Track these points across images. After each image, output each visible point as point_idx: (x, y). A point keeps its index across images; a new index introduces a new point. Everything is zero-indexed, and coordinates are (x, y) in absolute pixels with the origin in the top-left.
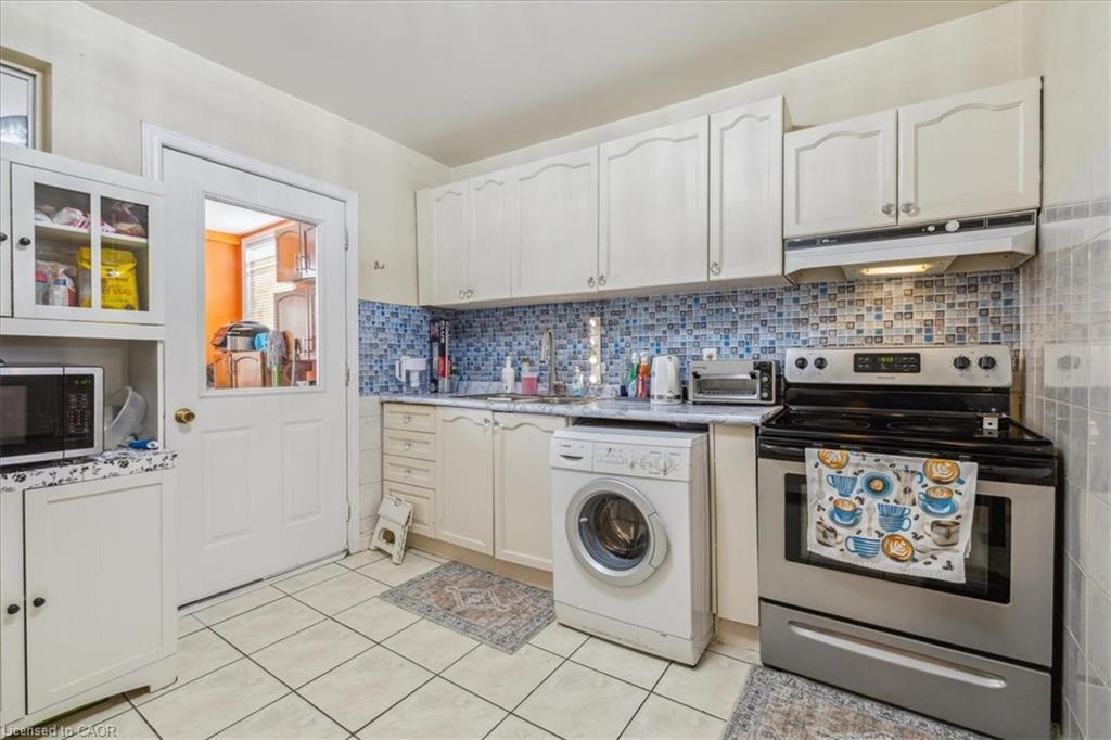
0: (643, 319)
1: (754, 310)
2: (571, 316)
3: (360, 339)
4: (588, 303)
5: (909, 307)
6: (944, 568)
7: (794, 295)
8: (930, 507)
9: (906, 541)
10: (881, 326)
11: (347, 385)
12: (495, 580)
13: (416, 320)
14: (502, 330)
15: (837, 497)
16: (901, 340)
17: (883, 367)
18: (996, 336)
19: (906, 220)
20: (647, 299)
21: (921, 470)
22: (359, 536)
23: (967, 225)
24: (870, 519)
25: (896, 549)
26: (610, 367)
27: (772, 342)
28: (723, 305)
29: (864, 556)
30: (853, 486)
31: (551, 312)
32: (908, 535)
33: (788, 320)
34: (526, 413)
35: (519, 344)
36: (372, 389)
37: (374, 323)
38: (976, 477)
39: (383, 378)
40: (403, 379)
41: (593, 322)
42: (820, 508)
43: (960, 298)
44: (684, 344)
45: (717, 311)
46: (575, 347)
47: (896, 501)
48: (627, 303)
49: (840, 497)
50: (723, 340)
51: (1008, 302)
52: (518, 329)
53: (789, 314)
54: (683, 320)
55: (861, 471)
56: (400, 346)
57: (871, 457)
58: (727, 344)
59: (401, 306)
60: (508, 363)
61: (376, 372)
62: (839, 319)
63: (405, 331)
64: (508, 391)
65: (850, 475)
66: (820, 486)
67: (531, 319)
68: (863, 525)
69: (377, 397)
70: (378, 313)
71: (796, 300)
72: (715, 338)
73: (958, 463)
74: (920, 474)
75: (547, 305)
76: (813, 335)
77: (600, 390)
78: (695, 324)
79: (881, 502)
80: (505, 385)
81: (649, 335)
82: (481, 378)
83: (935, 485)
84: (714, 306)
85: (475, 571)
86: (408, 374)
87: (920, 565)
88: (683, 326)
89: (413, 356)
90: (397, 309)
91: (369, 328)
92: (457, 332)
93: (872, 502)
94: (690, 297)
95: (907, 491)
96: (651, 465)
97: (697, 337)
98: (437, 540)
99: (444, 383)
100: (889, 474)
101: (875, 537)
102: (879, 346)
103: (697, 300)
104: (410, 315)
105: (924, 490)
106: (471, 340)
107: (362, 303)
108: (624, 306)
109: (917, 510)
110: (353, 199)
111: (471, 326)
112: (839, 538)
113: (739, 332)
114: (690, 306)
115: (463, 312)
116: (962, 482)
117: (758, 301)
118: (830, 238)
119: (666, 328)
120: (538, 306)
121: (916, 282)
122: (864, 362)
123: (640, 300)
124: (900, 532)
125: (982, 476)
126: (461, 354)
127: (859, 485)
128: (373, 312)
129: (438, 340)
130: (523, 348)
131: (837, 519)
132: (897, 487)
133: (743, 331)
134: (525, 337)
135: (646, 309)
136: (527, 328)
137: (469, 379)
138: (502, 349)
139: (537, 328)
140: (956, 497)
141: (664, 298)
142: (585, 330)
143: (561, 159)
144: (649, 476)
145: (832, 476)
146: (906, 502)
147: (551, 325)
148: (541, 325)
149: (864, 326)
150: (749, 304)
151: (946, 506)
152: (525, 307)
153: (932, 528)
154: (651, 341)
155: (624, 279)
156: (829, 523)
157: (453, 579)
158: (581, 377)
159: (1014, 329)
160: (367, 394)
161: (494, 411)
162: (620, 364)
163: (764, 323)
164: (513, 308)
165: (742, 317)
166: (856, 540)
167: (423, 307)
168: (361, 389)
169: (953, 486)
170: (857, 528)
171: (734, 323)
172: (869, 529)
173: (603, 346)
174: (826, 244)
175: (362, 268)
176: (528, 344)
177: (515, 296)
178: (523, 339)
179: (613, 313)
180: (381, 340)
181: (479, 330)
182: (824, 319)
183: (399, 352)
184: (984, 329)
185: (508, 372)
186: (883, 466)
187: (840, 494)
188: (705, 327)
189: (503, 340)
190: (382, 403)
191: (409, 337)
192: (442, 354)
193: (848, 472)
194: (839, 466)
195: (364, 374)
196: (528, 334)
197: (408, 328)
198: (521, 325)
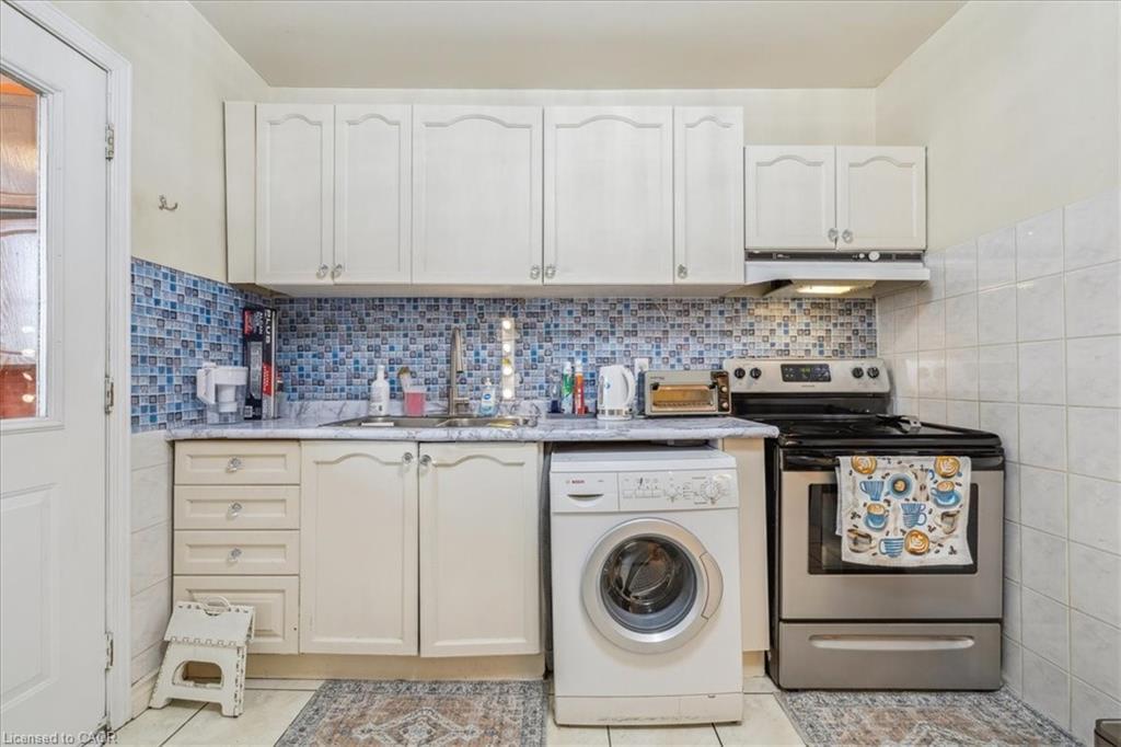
0: (566, 323)
1: (683, 320)
2: (472, 315)
3: (134, 328)
4: (495, 300)
5: (807, 325)
6: (950, 553)
7: (720, 307)
8: (939, 501)
9: (922, 534)
10: (788, 341)
11: (107, 412)
12: (421, 690)
13: (224, 303)
14: (363, 329)
15: (869, 502)
16: (803, 354)
17: (804, 377)
18: (863, 352)
19: (842, 246)
20: (572, 301)
21: (932, 468)
22: (129, 689)
23: (885, 257)
24: (896, 519)
25: (915, 544)
26: (526, 379)
27: (701, 353)
28: (654, 313)
29: (893, 556)
30: (882, 489)
31: (441, 309)
32: (924, 529)
33: (715, 332)
34: (479, 441)
35: (392, 349)
36: (153, 419)
37: (157, 302)
38: (970, 468)
39: (172, 399)
40: (212, 401)
41: (507, 324)
42: (854, 515)
43: (841, 320)
44: (613, 353)
45: (649, 319)
46: (477, 354)
47: (915, 499)
48: (547, 303)
49: (873, 502)
50: (655, 350)
51: (870, 325)
52: (391, 329)
53: (716, 326)
54: (612, 326)
55: (887, 474)
56: (199, 345)
57: (894, 460)
58: (658, 354)
59: (203, 280)
60: (381, 375)
61: (162, 389)
62: (757, 333)
63: (208, 321)
64: (383, 413)
65: (880, 479)
66: (854, 493)
67: (411, 316)
68: (890, 527)
69: (163, 432)
70: (165, 285)
71: (721, 313)
72: (647, 347)
73: (957, 458)
74: (931, 471)
75: (436, 300)
76: (737, 347)
77: (515, 406)
78: (625, 332)
79: (903, 501)
80: (377, 404)
81: (574, 342)
82: (324, 395)
83: (943, 480)
84: (645, 313)
85: (378, 686)
86: (218, 389)
87: (932, 554)
88: (613, 333)
89: (220, 362)
90: (195, 283)
91: (149, 310)
92: (288, 329)
93: (897, 502)
94: (620, 301)
95: (923, 488)
96: (696, 494)
97: (627, 346)
98: (301, 655)
99: (269, 404)
100: (909, 475)
101: (900, 535)
102: (787, 358)
103: (627, 306)
104: (215, 295)
105: (935, 486)
106: (308, 341)
107: (137, 264)
108: (543, 307)
109: (930, 505)
110: (123, 73)
111: (306, 321)
112: (874, 543)
113: (670, 341)
114: (620, 312)
115: (292, 301)
116: (960, 475)
117: (688, 311)
118: (784, 254)
119: (593, 335)
120: (422, 299)
121: (812, 304)
122: (790, 372)
123: (563, 301)
124: (917, 528)
125: (974, 468)
126: (288, 362)
127: (886, 489)
128: (157, 282)
129: (260, 338)
130: (397, 354)
131: (871, 524)
132: (915, 485)
133: (674, 340)
134: (402, 340)
135: (570, 312)
136: (405, 328)
137: (302, 398)
138: (363, 356)
139: (420, 328)
140: (957, 488)
141: (592, 301)
142: (491, 333)
143: (488, 110)
144: (696, 507)
145: (865, 483)
146: (922, 500)
147: (443, 326)
148: (427, 325)
149: (776, 340)
150: (679, 313)
151: (951, 497)
152: (401, 299)
153: (942, 519)
154: (576, 349)
155: (576, 272)
156: (863, 529)
157: (354, 712)
158: (494, 392)
159: (873, 346)
160: (145, 428)
161: (420, 442)
162: (538, 376)
163: (694, 333)
164: (381, 300)
165: (673, 326)
166: (887, 542)
167: (232, 285)
168: (135, 420)
169: (955, 479)
170: (886, 530)
171: (666, 332)
172: (896, 529)
173: (518, 354)
174: (779, 259)
175: (137, 202)
176: (406, 349)
177: (416, 281)
178: (398, 342)
179: (530, 315)
180: (169, 332)
181: (322, 327)
182: (745, 332)
183: (199, 355)
184: (857, 346)
185: (381, 386)
186: (904, 467)
187: (872, 499)
188: (636, 335)
189: (364, 343)
190: (172, 444)
191: (214, 330)
192: (267, 360)
193: (877, 476)
194: (870, 472)
195: (140, 393)
196: (406, 336)
197: (212, 316)
198: (396, 323)
